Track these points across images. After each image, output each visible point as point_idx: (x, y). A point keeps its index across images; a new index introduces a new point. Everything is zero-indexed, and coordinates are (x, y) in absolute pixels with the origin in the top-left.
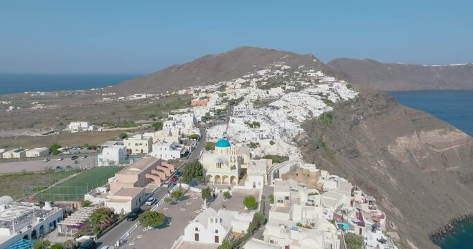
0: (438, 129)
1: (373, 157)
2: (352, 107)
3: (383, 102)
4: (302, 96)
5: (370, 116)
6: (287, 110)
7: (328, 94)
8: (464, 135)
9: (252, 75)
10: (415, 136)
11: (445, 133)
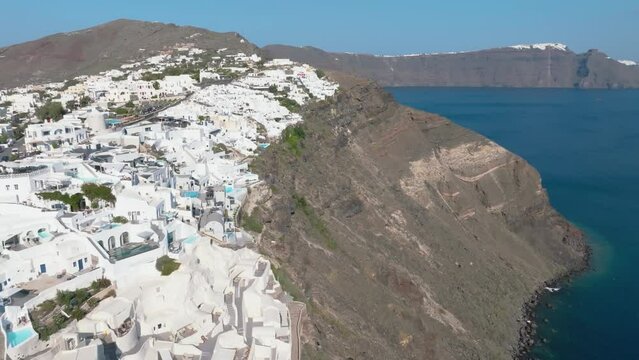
0: (466, 142)
1: (383, 207)
2: (333, 111)
3: (378, 101)
4: (238, 93)
5: (363, 127)
6: (210, 128)
7: (287, 89)
8: (502, 150)
9: (139, 64)
10: (434, 158)
11: (476, 150)
